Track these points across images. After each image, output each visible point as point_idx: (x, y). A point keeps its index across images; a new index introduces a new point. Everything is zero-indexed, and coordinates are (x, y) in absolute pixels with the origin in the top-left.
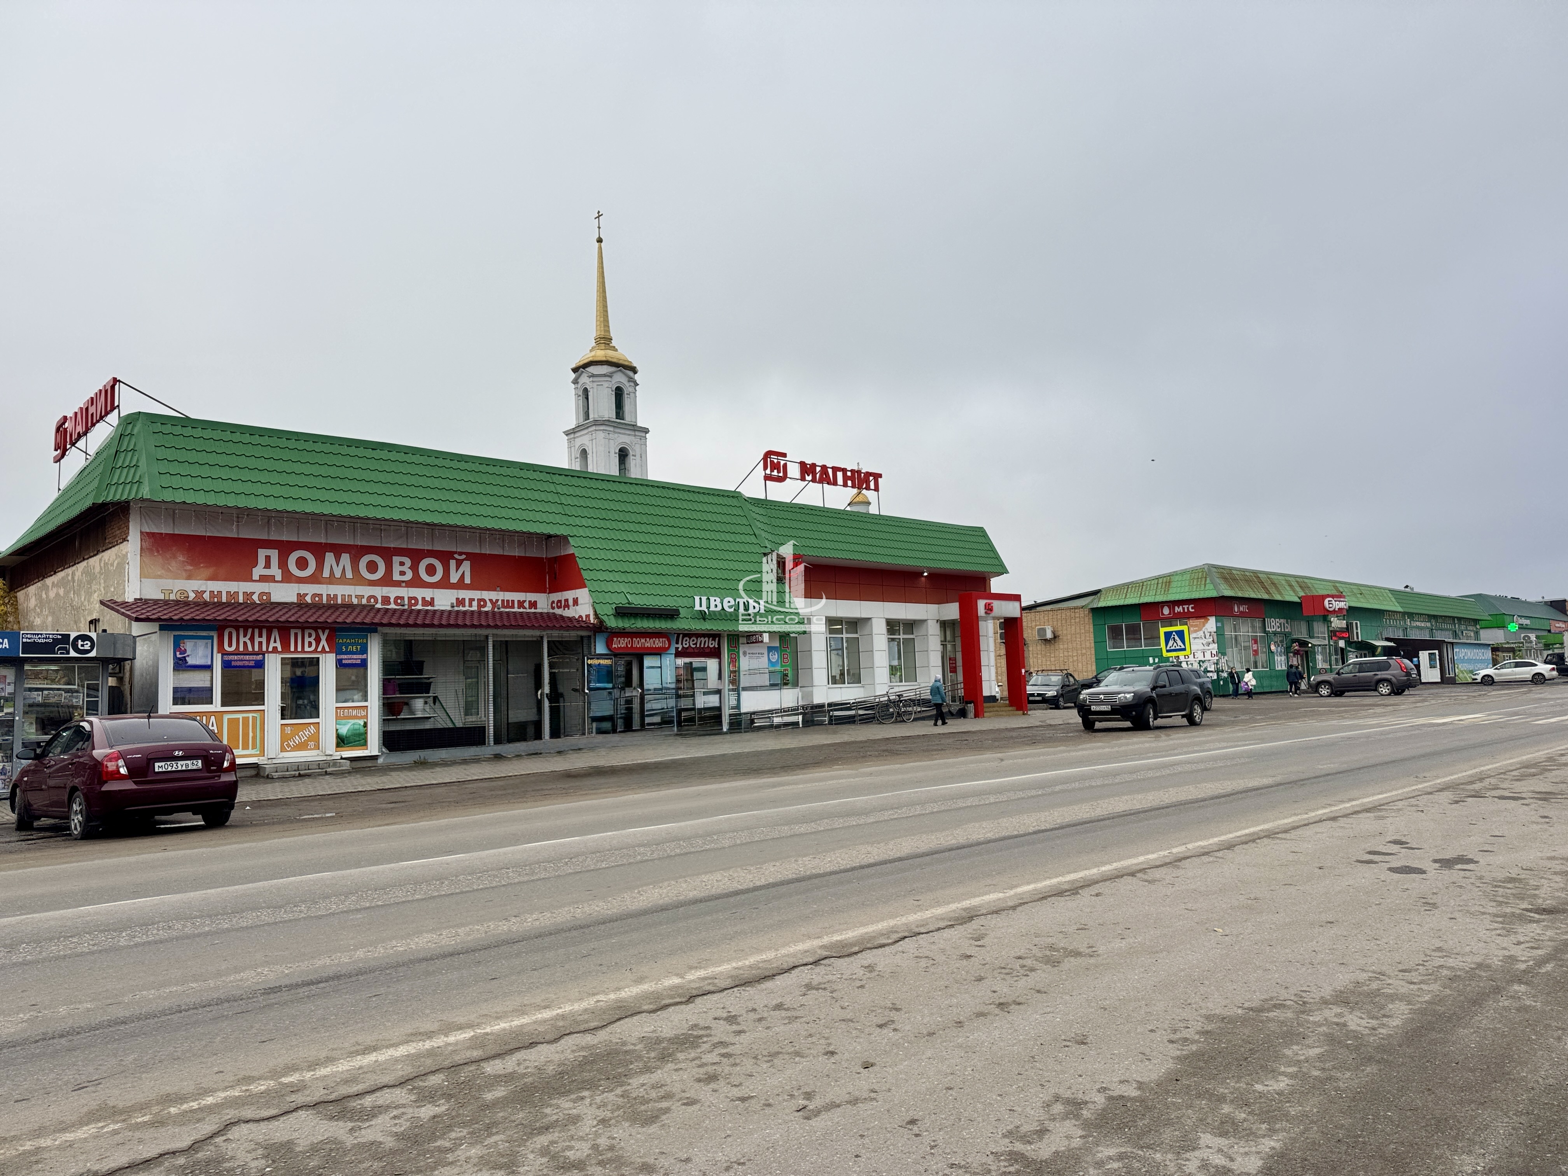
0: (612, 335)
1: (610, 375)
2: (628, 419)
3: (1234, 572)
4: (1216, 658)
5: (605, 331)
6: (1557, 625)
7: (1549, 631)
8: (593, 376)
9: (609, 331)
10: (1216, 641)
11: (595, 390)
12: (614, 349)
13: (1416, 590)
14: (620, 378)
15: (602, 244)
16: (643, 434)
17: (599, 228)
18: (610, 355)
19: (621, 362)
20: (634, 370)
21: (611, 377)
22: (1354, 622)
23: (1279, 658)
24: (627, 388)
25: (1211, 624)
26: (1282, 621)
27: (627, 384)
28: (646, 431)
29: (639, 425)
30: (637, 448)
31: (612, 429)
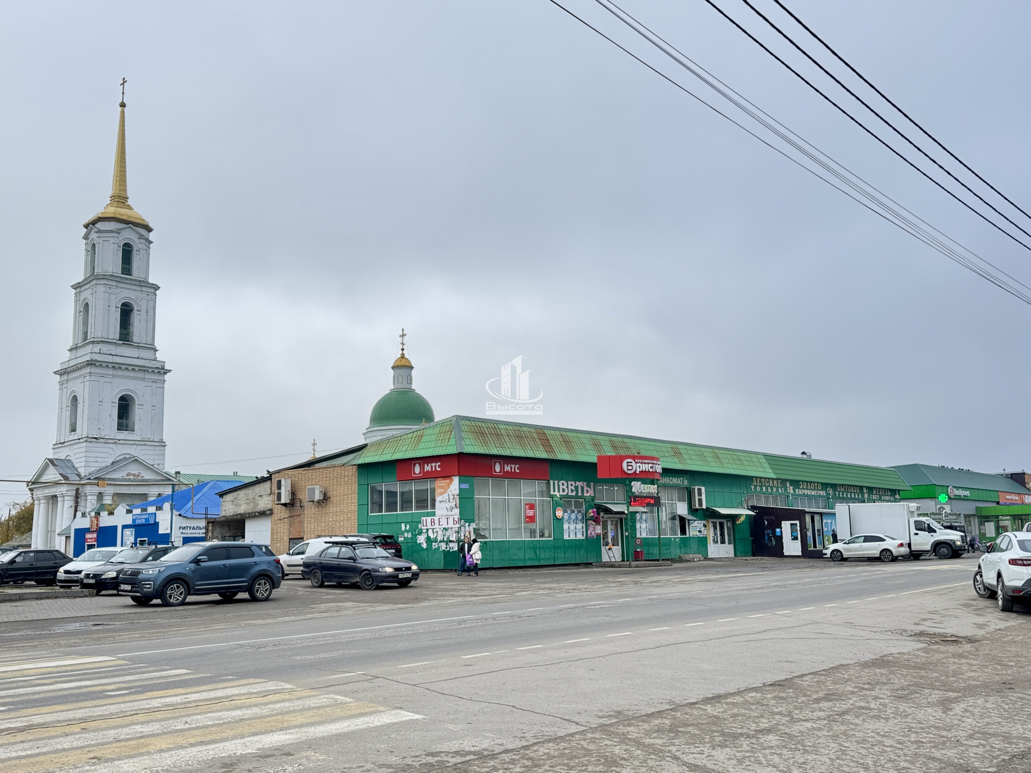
0: (129, 194)
1: (118, 232)
2: (136, 273)
3: (501, 426)
4: (458, 526)
5: (120, 190)
6: (1008, 497)
7: (998, 503)
8: (99, 231)
9: (125, 190)
10: (458, 505)
11: (101, 246)
12: (129, 207)
13: (814, 457)
14: (129, 235)
15: (125, 109)
16: (152, 290)
17: (123, 93)
18: (122, 212)
19: (132, 220)
20: (149, 230)
21: (119, 233)
22: (696, 488)
23: (572, 526)
24: (137, 244)
25: (455, 485)
26: (579, 484)
27: (137, 241)
28: (156, 288)
29: (151, 281)
30: (143, 304)
31: (114, 283)
